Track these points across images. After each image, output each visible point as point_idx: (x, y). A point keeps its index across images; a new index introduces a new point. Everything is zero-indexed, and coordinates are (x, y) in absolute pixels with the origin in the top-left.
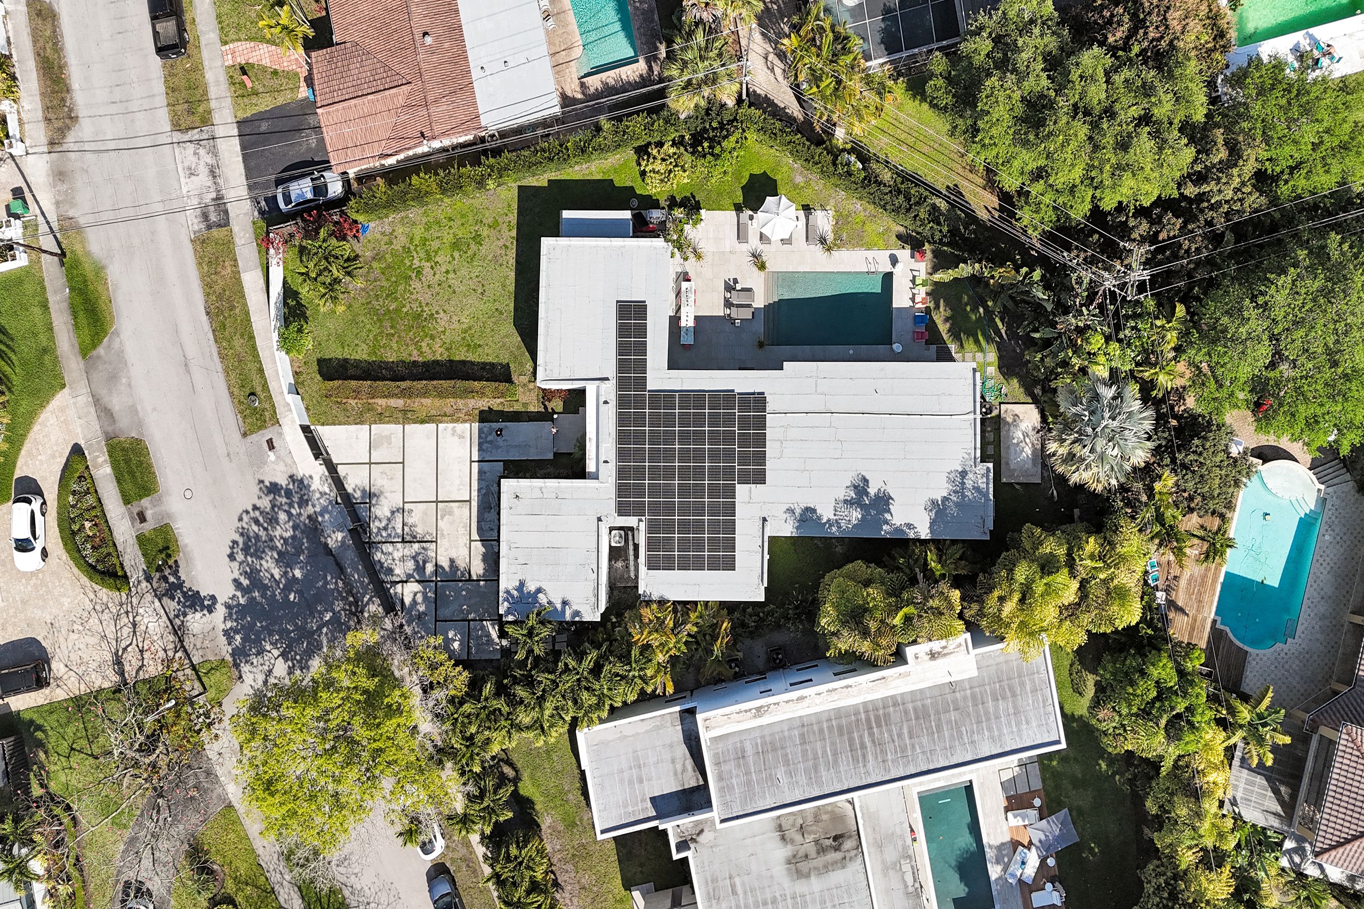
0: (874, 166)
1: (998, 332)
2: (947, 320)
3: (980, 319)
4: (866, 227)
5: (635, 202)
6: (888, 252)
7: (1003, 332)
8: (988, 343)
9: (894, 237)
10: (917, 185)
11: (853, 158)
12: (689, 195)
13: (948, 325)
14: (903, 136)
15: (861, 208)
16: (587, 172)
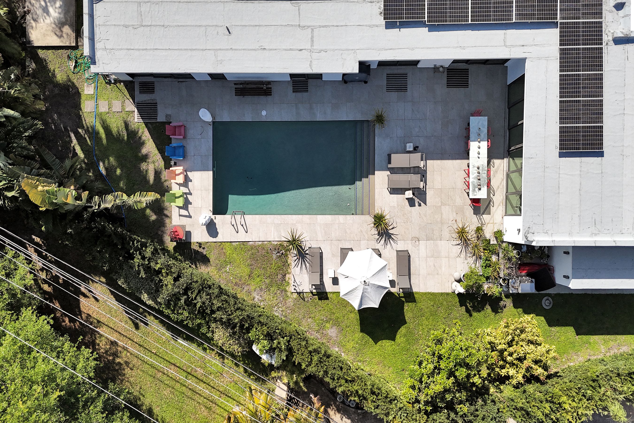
0: (237, 349)
1: (81, 140)
2: (145, 158)
3: (104, 158)
4: (247, 270)
5: (546, 304)
6: (219, 238)
7: (75, 141)
8: (93, 128)
9: (212, 258)
10: (180, 323)
11: (265, 358)
12: (475, 314)
13: (144, 151)
14: (200, 387)
15: (255, 294)
16: (611, 343)
